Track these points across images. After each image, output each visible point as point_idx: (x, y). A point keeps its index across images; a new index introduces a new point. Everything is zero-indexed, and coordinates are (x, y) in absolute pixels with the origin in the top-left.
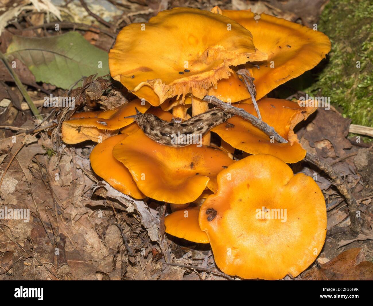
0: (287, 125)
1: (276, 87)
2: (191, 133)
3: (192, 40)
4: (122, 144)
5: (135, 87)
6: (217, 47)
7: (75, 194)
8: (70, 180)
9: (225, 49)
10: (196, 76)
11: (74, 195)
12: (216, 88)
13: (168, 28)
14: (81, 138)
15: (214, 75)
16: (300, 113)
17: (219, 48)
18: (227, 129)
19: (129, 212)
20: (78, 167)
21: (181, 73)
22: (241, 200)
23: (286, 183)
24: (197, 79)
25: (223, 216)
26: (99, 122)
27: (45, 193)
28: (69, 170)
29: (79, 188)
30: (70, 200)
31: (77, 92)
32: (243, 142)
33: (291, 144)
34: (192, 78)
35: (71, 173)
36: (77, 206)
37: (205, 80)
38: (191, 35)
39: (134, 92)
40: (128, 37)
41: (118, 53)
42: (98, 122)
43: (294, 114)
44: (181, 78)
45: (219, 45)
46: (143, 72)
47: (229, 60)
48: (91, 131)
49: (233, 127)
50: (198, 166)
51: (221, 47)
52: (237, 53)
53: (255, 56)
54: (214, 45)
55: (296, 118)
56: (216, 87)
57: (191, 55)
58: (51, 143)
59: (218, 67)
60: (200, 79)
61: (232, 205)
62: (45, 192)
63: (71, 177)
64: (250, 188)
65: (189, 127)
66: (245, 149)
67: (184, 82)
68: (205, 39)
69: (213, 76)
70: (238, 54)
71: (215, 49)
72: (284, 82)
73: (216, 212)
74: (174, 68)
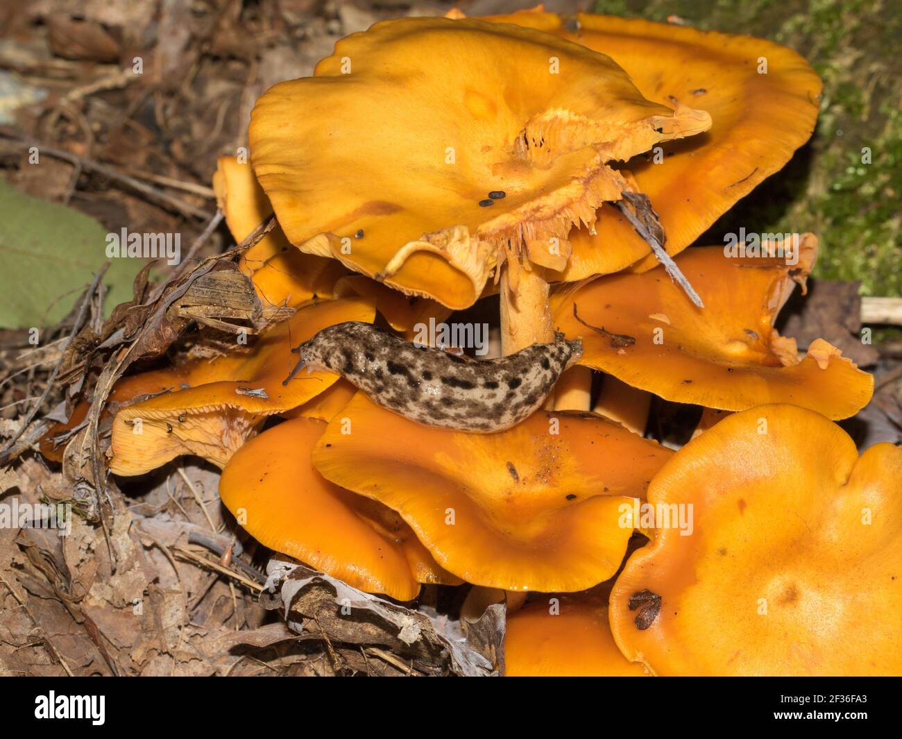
0: (762, 315)
1: (729, 208)
2: (468, 385)
3: (479, 106)
4: (329, 446)
5: (385, 263)
6: (549, 116)
7: (163, 623)
8: (141, 583)
9: (577, 118)
10: (534, 204)
11: (164, 628)
12: (594, 231)
13: (395, 80)
14: (166, 451)
15: (584, 195)
16: (784, 277)
17: (556, 117)
18: (622, 351)
19: (408, 642)
20: (148, 544)
21: (484, 203)
22: (723, 552)
23: (843, 480)
24: (538, 215)
25: (679, 609)
26: (244, 393)
27: (73, 634)
28: (128, 555)
29: (173, 602)
30: (156, 644)
31: (140, 316)
32: (688, 382)
33: (823, 365)
34: (525, 212)
35: (137, 564)
36: (184, 658)
37: (559, 213)
38: (469, 92)
39: (389, 275)
40: (287, 125)
41: (284, 174)
42: (239, 392)
43: (772, 280)
44: (494, 217)
45: (556, 108)
46: (379, 218)
47: (607, 145)
48: (203, 425)
49: (633, 343)
50: (561, 475)
51: (563, 114)
52: (620, 123)
53: (677, 124)
54: (542, 110)
55: (777, 292)
56: (593, 229)
57: (487, 148)
58: (66, 482)
59: (588, 170)
60: (546, 212)
61: (700, 571)
62: (71, 632)
63: (142, 575)
64: (748, 512)
65: (468, 369)
66: (703, 399)
67: (504, 227)
68: (511, 98)
69: (582, 199)
70: (627, 126)
71: (546, 124)
72: (747, 190)
73: (660, 598)
74: (457, 192)
